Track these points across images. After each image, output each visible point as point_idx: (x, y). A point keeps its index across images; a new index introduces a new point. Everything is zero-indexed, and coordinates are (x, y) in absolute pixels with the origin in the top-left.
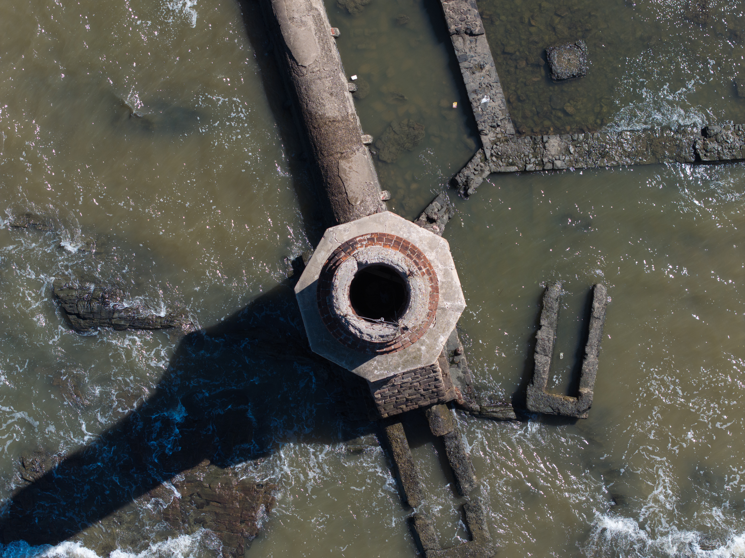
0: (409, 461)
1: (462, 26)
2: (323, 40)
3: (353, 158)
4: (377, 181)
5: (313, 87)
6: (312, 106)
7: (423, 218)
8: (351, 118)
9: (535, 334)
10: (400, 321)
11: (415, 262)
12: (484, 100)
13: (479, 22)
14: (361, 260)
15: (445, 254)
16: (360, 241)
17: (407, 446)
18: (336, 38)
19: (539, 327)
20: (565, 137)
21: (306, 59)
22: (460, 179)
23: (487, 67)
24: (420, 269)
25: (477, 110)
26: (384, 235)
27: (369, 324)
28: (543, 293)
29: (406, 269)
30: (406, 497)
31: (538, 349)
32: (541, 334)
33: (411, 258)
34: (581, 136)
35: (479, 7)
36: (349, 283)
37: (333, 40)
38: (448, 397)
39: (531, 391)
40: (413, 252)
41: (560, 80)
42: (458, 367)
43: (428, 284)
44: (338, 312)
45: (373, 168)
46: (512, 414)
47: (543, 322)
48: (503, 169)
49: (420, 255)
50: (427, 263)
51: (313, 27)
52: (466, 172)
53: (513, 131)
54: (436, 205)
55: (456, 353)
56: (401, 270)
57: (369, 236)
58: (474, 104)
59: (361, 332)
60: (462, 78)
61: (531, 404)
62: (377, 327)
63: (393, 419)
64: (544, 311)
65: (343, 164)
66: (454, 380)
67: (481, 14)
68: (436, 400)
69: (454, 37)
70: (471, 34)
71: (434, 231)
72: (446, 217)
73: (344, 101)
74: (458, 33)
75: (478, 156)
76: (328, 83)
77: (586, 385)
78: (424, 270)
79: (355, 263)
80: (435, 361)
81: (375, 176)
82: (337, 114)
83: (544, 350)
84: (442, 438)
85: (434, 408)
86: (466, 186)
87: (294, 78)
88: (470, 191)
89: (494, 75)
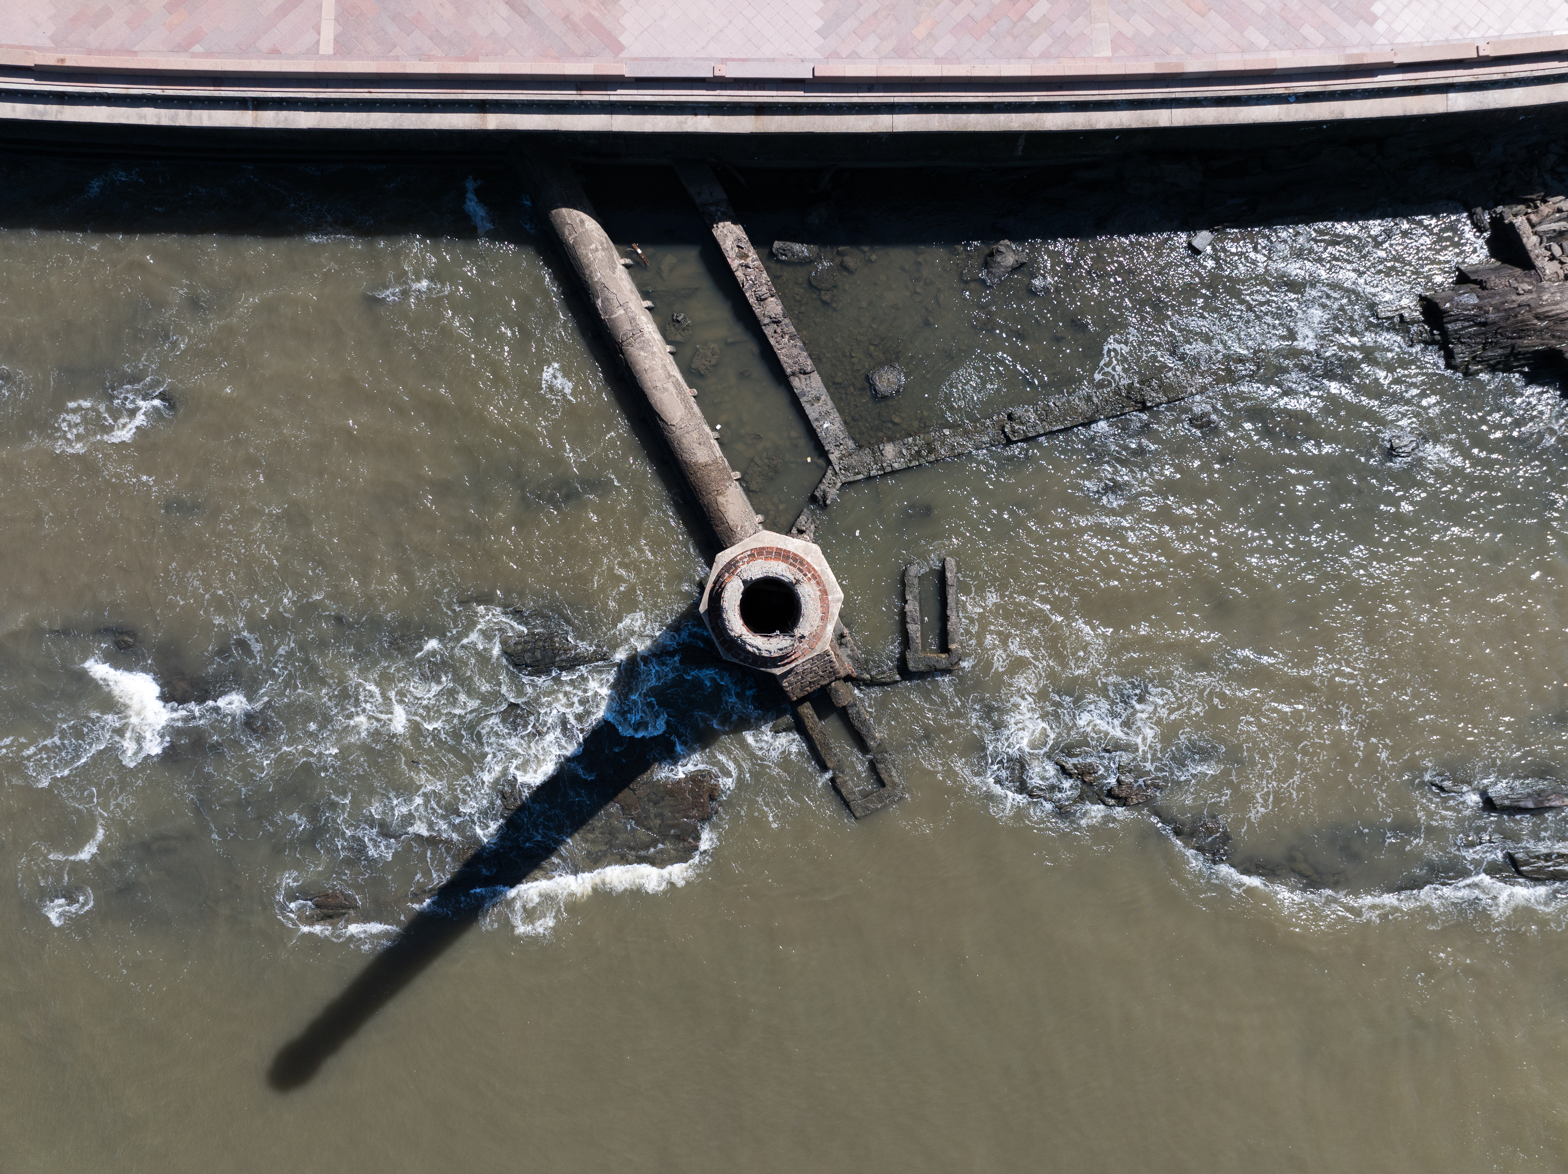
0: (821, 732)
1: (796, 368)
2: (684, 401)
3: (728, 492)
4: (751, 508)
5: (684, 440)
6: (686, 456)
7: (794, 531)
8: (720, 461)
9: (904, 608)
10: (796, 631)
11: (799, 569)
12: (825, 426)
13: (809, 362)
14: (745, 577)
15: (819, 557)
16: (741, 559)
17: (817, 719)
18: (695, 397)
19: (906, 602)
20: (897, 442)
21: (673, 419)
22: (818, 494)
23: (823, 398)
24: (805, 575)
25: (822, 435)
26: (763, 548)
27: (766, 639)
28: (904, 574)
29: (792, 578)
30: (825, 762)
31: (908, 620)
32: (908, 608)
33: (795, 566)
34: (910, 440)
35: (807, 350)
36: (738, 602)
37: (693, 399)
38: (843, 673)
39: (909, 655)
40: (795, 560)
41: (884, 398)
42: (846, 647)
43: (816, 588)
44: (732, 634)
45: (745, 497)
46: (898, 677)
47: (908, 597)
48: (851, 479)
49: (802, 562)
50: (810, 568)
51: (674, 391)
52: (822, 487)
53: (854, 446)
54: (803, 518)
55: (842, 636)
56: (787, 580)
57: (749, 553)
58: (818, 430)
59: (758, 649)
60: (804, 411)
61: (911, 665)
62: (774, 641)
63: (801, 701)
64: (907, 588)
65: (720, 499)
66: (845, 658)
67: (810, 355)
68: (834, 678)
69: (792, 378)
70: (805, 373)
71: (805, 540)
72: (813, 527)
73: (711, 447)
74: (794, 374)
75: (829, 472)
76: (695, 435)
77: (954, 642)
78: (809, 575)
79: (740, 581)
80: (828, 647)
81: (749, 504)
82: (708, 459)
83: (914, 620)
84: (844, 708)
85: (833, 684)
86: (825, 498)
87: (667, 436)
88: (828, 502)
89: (830, 403)
